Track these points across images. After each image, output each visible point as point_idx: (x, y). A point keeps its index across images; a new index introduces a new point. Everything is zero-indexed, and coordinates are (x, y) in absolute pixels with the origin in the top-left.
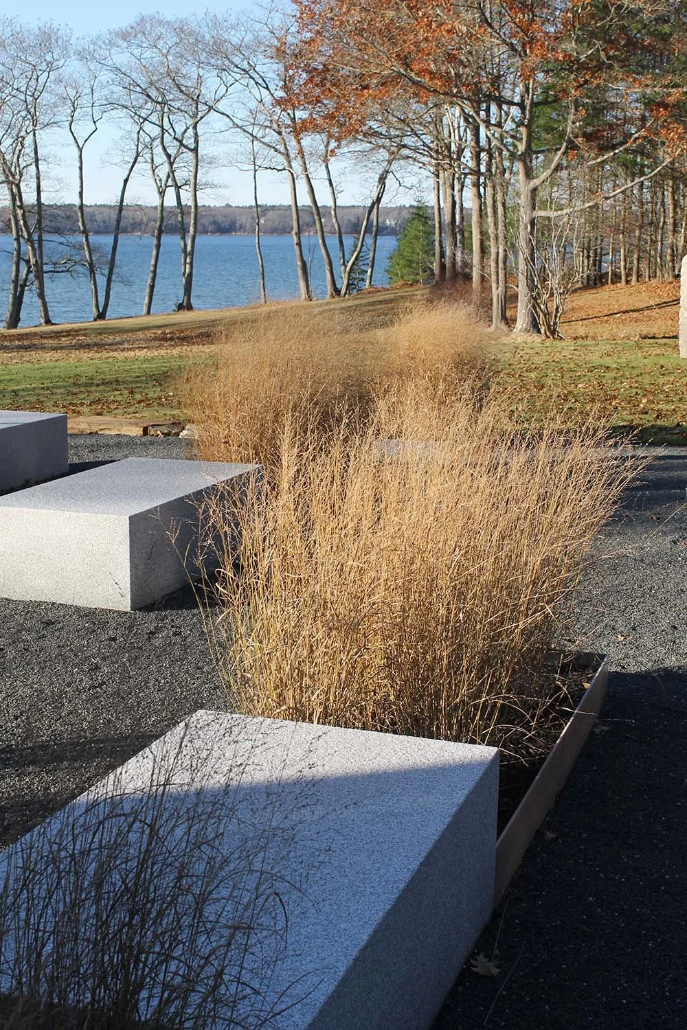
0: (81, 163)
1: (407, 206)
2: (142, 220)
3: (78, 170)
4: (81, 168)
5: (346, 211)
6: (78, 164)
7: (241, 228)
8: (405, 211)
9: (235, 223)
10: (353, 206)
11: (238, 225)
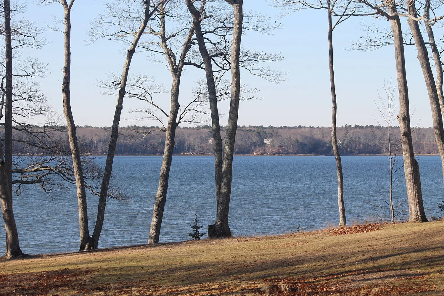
0: (69, 27)
1: (353, 126)
2: (92, 142)
3: (64, 36)
4: (68, 35)
5: (293, 131)
6: (64, 28)
7: (189, 148)
8: (351, 131)
9: (184, 143)
10: (300, 127)
11: (186, 146)
